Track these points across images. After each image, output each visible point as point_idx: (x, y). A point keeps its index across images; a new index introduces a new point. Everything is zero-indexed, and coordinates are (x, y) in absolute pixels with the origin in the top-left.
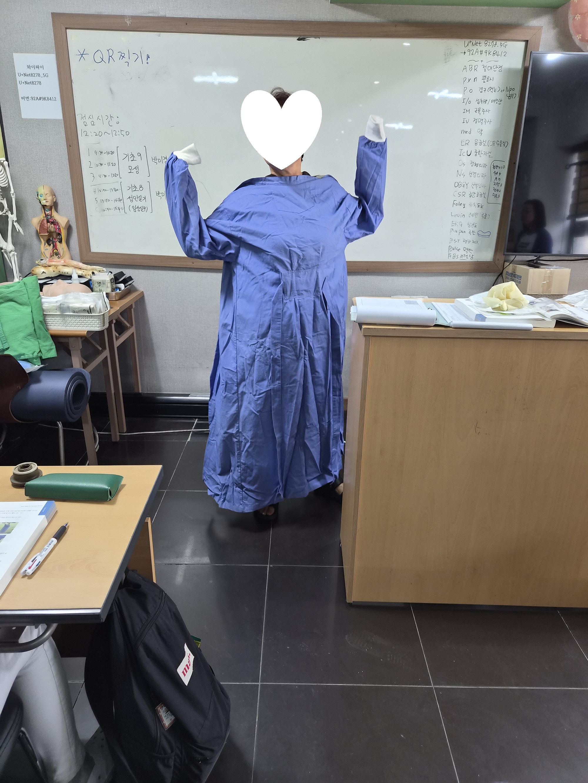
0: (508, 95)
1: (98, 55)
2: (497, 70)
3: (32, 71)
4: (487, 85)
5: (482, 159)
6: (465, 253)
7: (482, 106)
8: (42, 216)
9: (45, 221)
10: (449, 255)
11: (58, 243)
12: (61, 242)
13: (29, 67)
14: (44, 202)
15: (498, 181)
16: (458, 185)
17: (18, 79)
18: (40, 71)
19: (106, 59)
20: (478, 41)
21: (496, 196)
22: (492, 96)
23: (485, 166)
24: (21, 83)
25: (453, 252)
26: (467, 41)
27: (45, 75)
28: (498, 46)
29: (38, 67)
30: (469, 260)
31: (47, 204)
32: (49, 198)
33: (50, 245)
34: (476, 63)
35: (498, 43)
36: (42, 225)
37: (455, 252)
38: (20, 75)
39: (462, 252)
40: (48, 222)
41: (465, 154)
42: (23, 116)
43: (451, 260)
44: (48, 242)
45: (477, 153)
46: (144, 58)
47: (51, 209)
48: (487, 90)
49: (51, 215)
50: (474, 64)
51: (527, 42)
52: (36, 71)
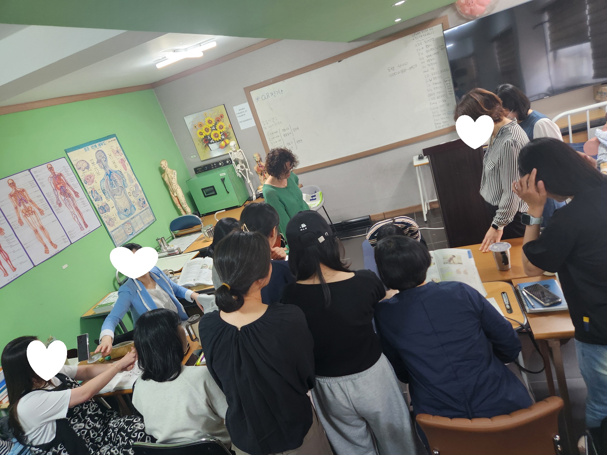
0: (441, 49)
1: (263, 96)
2: (432, 40)
3: (241, 111)
4: (429, 49)
5: (438, 80)
6: (444, 124)
7: (430, 58)
8: (257, 165)
9: (259, 167)
10: (436, 127)
11: (265, 174)
12: (266, 173)
13: (239, 110)
14: (257, 160)
15: (449, 87)
16: (430, 95)
17: (237, 116)
18: (244, 110)
19: (266, 97)
20: (419, 32)
21: (451, 94)
22: (432, 52)
23: (440, 82)
24: (238, 117)
25: (437, 126)
26: (413, 34)
27: (246, 111)
28: (429, 30)
29: (243, 109)
30: (447, 126)
31: (258, 160)
32: (258, 158)
33: (262, 176)
34: (421, 42)
35: (428, 29)
36: (258, 168)
37: (439, 125)
38: (237, 114)
39: (442, 124)
40: (260, 167)
41: (429, 81)
42: (242, 129)
43: (438, 129)
44: (261, 174)
45: (435, 78)
46: (281, 92)
47: (260, 162)
48: (430, 50)
49: (260, 164)
50: (419, 42)
51: (442, 23)
52: (243, 110)
